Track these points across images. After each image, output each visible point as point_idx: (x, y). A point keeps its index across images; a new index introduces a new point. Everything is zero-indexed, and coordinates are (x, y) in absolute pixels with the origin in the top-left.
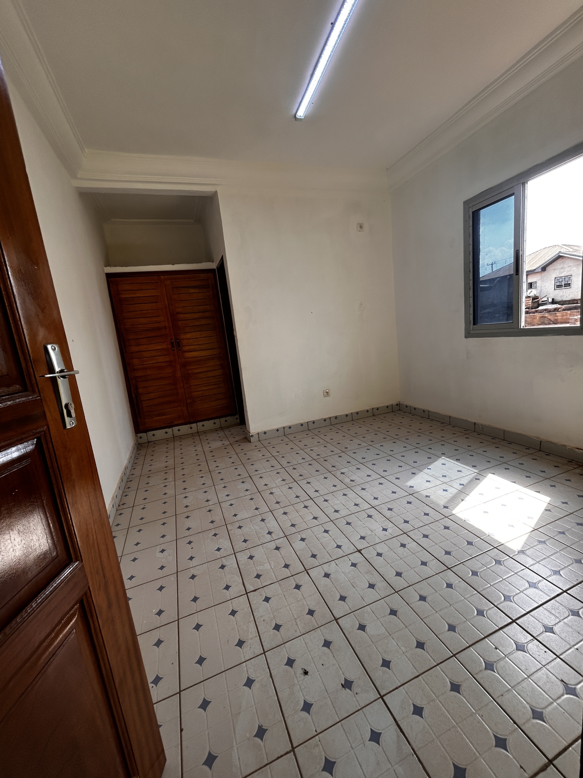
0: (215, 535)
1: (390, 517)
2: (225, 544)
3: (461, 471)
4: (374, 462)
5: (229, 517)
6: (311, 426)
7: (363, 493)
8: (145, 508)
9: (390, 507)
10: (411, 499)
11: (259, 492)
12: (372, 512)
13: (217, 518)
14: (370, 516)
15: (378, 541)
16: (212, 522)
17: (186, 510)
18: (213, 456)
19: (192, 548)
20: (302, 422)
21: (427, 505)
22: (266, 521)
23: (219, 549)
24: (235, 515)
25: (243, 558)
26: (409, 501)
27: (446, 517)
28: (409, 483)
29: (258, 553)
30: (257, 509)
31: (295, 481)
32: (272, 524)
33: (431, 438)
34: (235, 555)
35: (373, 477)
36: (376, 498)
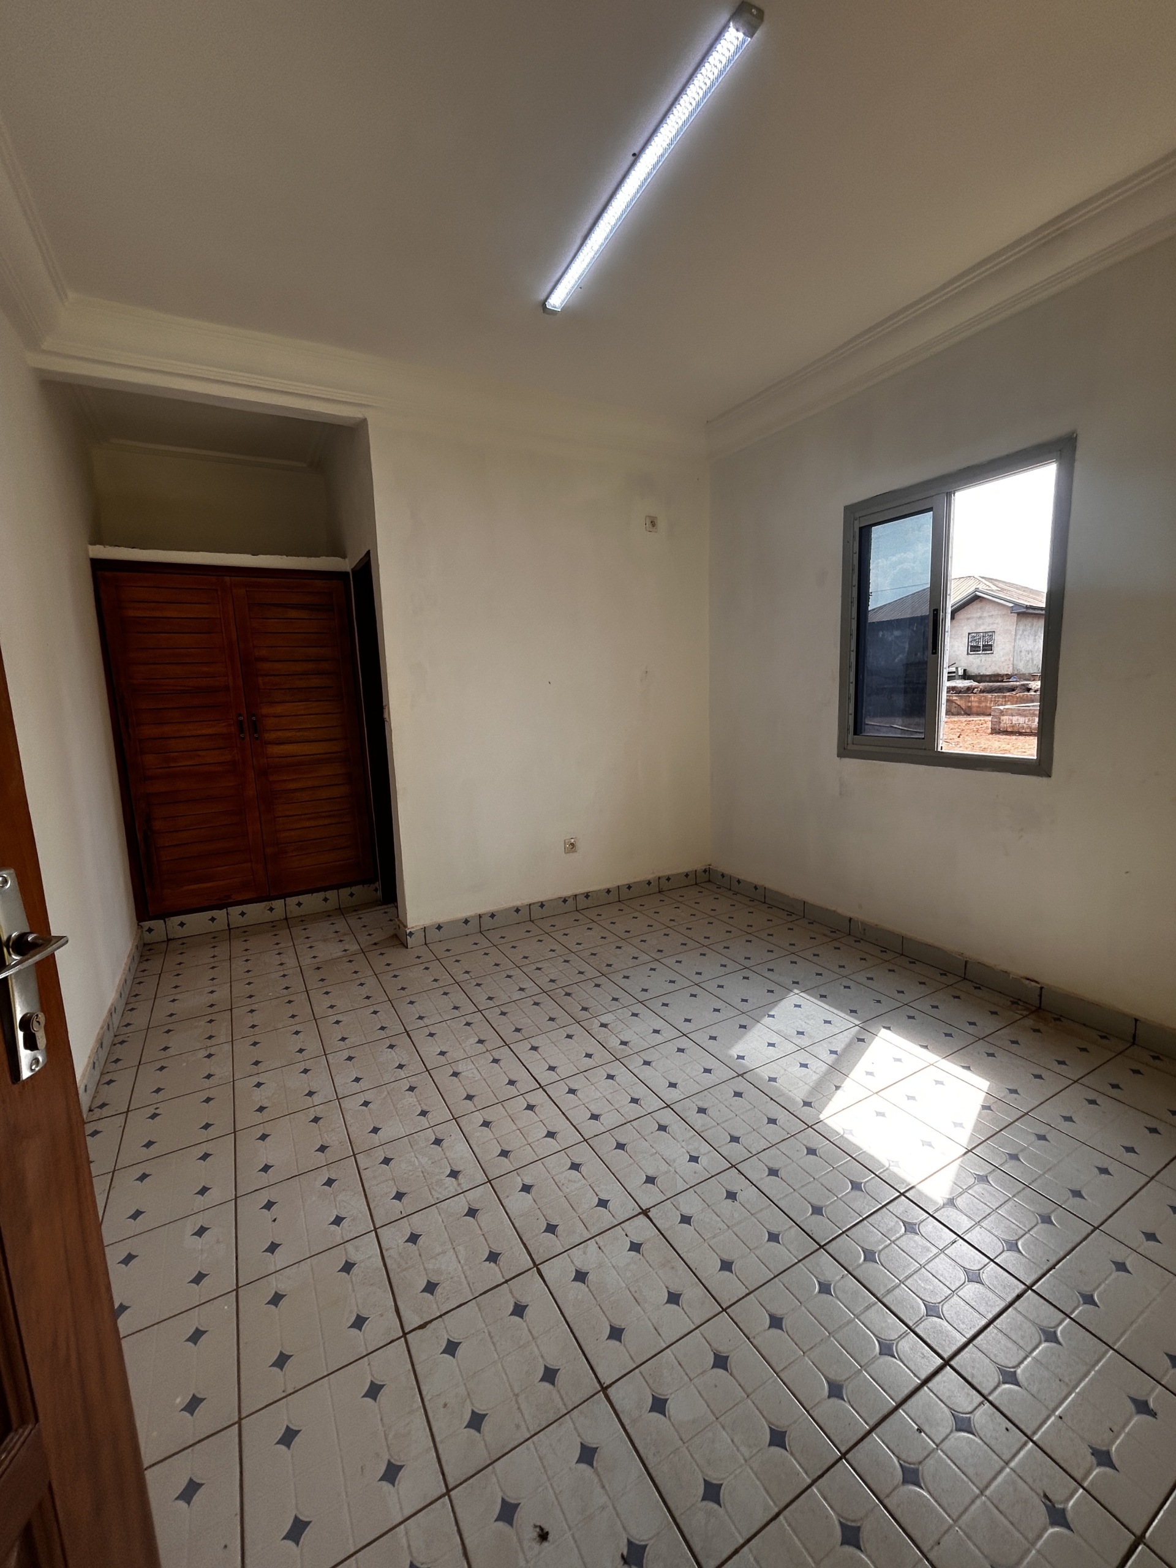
0: (330, 1182)
1: (703, 1129)
2: (353, 1205)
3: (829, 1022)
4: (665, 1000)
5: (363, 1139)
6: (537, 913)
7: (646, 1073)
8: (158, 1115)
9: (701, 1104)
10: (741, 1085)
11: (427, 1070)
12: (667, 1117)
13: (334, 1138)
14: (662, 1128)
15: (681, 1186)
16: (322, 1149)
17: (259, 1117)
18: (322, 980)
19: (274, 1220)
20: (518, 903)
21: (772, 1099)
22: (445, 1144)
23: (338, 1221)
24: (375, 1130)
25: (394, 1238)
26: (737, 1090)
27: (809, 1127)
28: (735, 1052)
29: (429, 1223)
30: (424, 1113)
31: (506, 1045)
32: (458, 1151)
33: (772, 947)
34: (376, 1233)
35: (664, 1035)
36: (673, 1085)
